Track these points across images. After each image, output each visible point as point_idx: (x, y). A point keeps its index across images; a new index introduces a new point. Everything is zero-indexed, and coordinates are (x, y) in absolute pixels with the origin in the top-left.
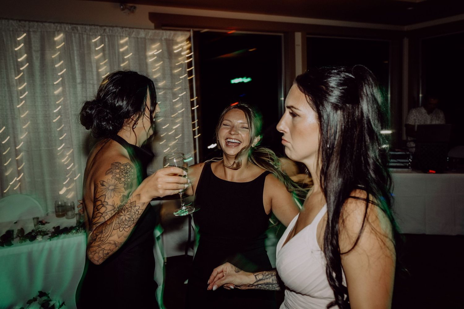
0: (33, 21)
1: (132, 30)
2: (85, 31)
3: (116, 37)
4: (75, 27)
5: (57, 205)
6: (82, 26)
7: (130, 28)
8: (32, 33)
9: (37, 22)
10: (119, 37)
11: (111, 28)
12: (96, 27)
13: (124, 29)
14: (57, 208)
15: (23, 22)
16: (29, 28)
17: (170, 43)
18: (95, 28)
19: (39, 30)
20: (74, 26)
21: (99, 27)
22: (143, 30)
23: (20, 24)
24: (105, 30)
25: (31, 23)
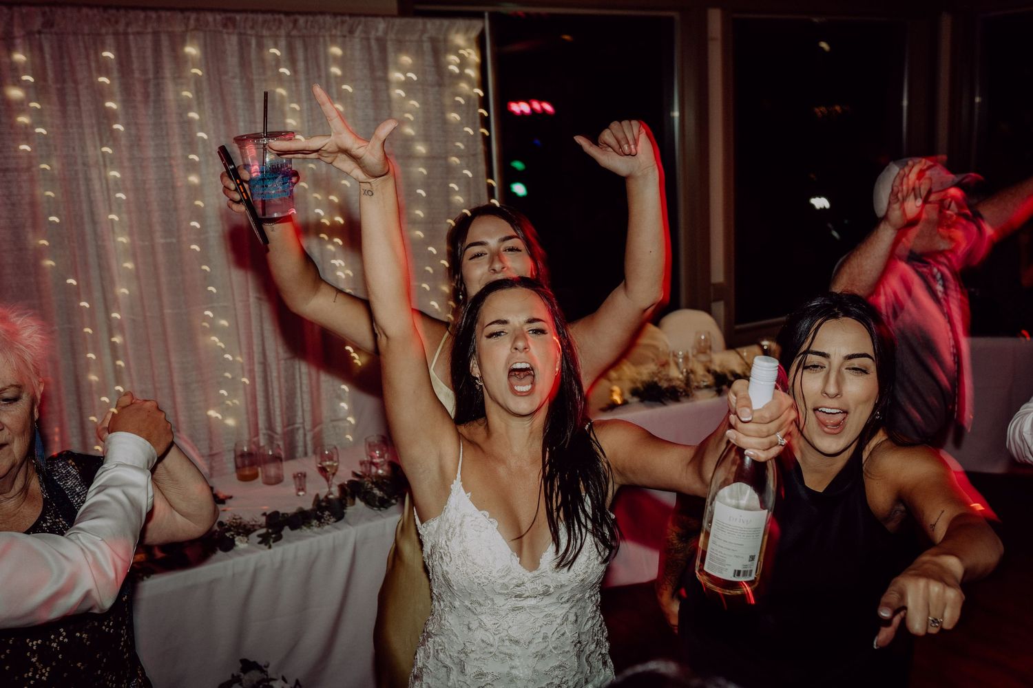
0: (134, 8)
1: (356, 20)
2: (252, 28)
3: (321, 40)
4: (230, 19)
5: (239, 453)
6: (244, 16)
7: (352, 15)
8: (131, 37)
9: (144, 9)
10: (328, 39)
11: (311, 18)
12: (277, 16)
13: (339, 19)
14: (239, 460)
15: (113, 12)
16: (128, 25)
17: (439, 49)
18: (275, 20)
19: (150, 30)
20: (229, 15)
21: (282, 17)
22: (380, 20)
23: (106, 15)
24: (295, 22)
25: (132, 14)
